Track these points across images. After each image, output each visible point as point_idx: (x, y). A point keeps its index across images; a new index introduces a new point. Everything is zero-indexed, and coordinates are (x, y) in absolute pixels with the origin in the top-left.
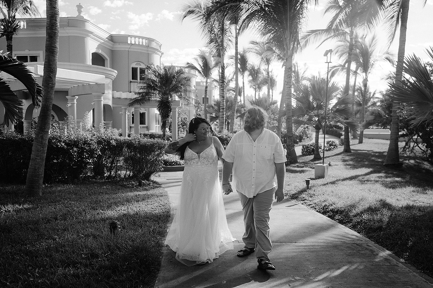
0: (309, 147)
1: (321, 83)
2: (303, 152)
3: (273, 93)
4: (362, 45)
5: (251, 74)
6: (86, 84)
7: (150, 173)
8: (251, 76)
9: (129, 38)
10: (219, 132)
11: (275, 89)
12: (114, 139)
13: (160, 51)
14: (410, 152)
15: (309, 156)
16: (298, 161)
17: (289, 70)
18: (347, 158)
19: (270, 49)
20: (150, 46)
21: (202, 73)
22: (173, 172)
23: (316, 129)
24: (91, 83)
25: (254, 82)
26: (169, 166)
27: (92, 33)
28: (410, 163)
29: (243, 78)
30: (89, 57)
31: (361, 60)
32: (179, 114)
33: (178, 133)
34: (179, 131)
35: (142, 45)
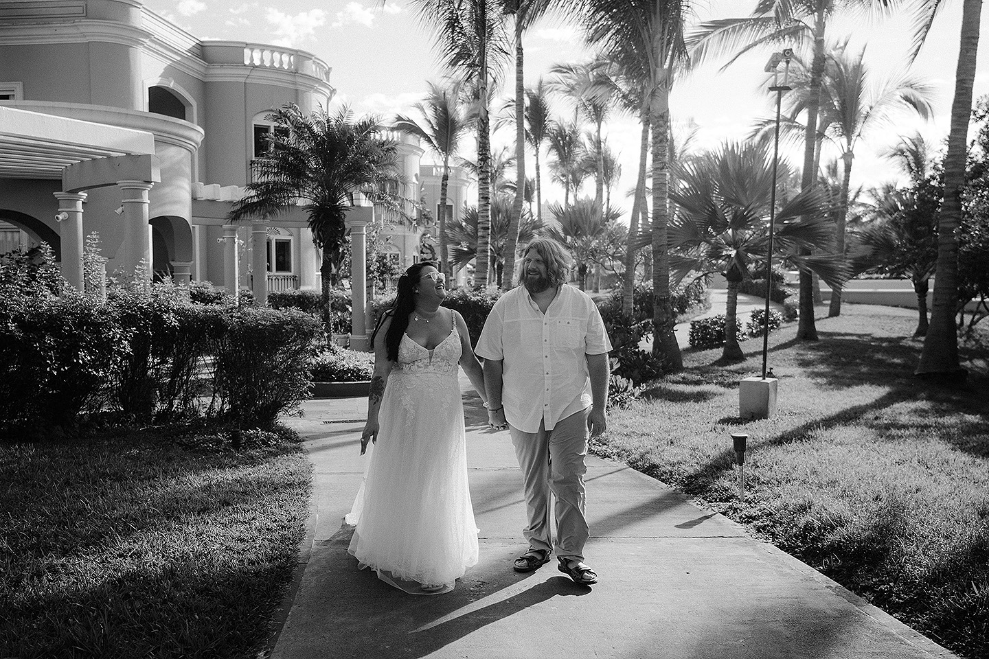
0: (709, 327)
1: (744, 156)
2: (692, 341)
3: (609, 193)
4: (838, 65)
5: (556, 146)
6: (101, 157)
7: (276, 406)
8: (554, 152)
9: (247, 52)
10: (475, 290)
11: (615, 183)
12: (173, 310)
13: (326, 86)
14: (964, 338)
15: (711, 351)
16: (684, 364)
17: (661, 122)
18: (811, 355)
19: (602, 81)
20: (300, 72)
21: (435, 142)
22: (346, 400)
23: (728, 280)
24: (114, 154)
25: (564, 166)
26: (336, 381)
27: (148, 35)
28: (977, 367)
29: (537, 155)
30: (141, 97)
31: (836, 103)
32: (372, 243)
33: (367, 293)
34: (371, 286)
35: (280, 70)
